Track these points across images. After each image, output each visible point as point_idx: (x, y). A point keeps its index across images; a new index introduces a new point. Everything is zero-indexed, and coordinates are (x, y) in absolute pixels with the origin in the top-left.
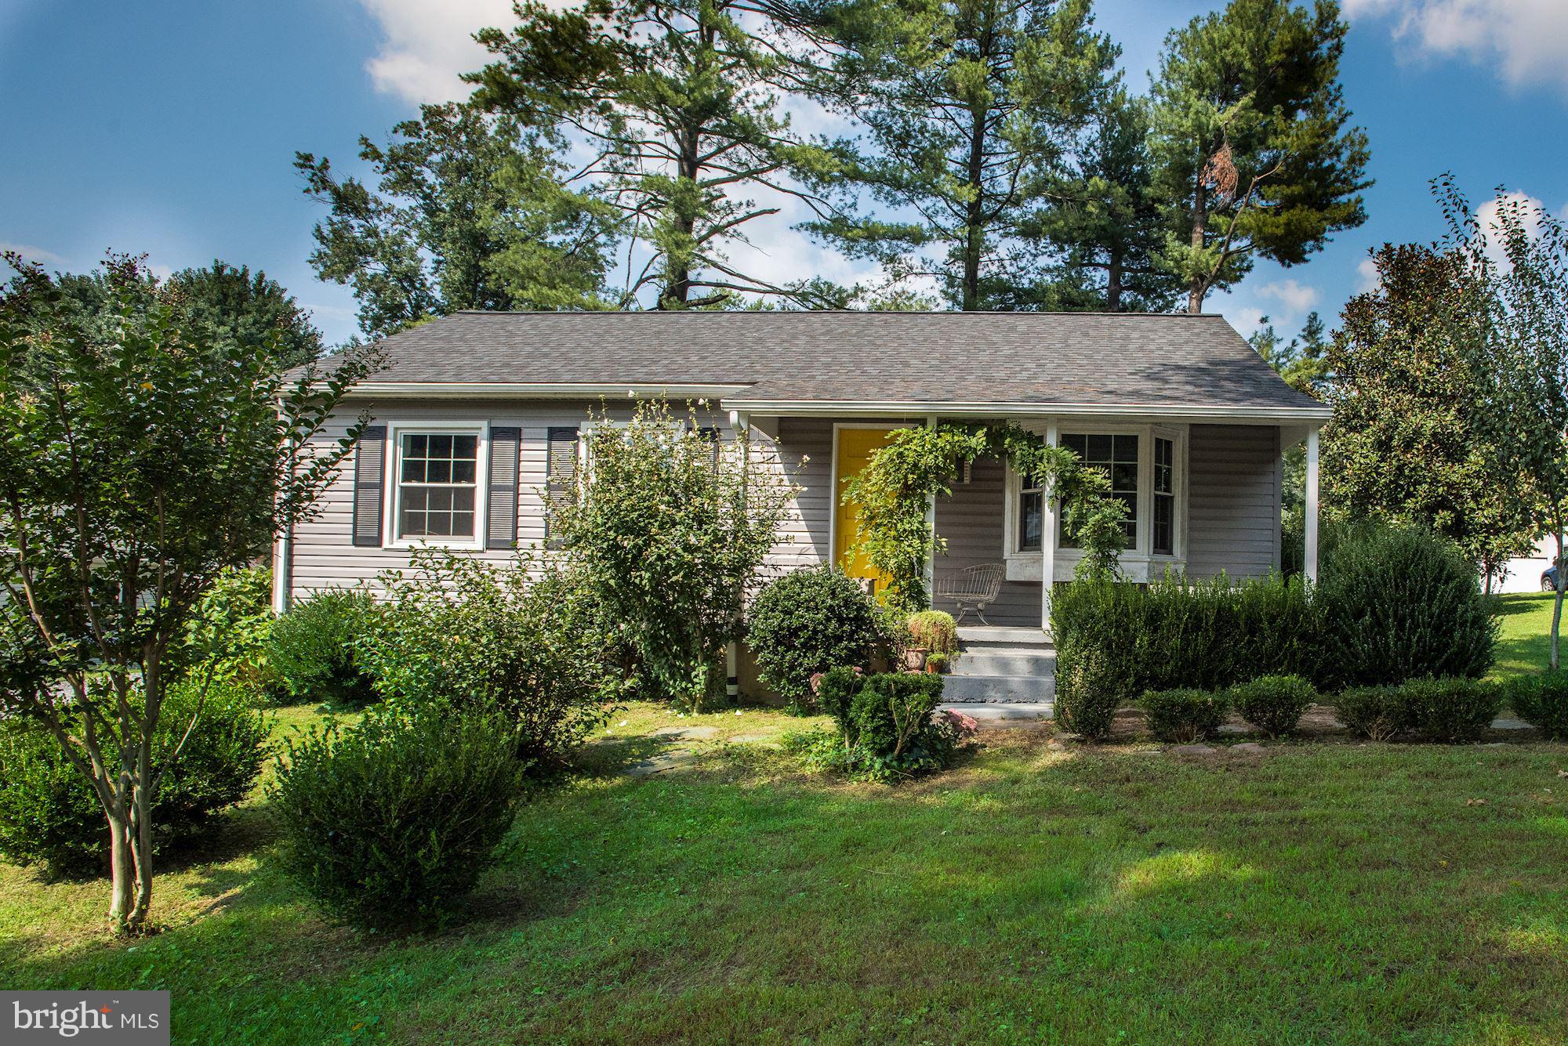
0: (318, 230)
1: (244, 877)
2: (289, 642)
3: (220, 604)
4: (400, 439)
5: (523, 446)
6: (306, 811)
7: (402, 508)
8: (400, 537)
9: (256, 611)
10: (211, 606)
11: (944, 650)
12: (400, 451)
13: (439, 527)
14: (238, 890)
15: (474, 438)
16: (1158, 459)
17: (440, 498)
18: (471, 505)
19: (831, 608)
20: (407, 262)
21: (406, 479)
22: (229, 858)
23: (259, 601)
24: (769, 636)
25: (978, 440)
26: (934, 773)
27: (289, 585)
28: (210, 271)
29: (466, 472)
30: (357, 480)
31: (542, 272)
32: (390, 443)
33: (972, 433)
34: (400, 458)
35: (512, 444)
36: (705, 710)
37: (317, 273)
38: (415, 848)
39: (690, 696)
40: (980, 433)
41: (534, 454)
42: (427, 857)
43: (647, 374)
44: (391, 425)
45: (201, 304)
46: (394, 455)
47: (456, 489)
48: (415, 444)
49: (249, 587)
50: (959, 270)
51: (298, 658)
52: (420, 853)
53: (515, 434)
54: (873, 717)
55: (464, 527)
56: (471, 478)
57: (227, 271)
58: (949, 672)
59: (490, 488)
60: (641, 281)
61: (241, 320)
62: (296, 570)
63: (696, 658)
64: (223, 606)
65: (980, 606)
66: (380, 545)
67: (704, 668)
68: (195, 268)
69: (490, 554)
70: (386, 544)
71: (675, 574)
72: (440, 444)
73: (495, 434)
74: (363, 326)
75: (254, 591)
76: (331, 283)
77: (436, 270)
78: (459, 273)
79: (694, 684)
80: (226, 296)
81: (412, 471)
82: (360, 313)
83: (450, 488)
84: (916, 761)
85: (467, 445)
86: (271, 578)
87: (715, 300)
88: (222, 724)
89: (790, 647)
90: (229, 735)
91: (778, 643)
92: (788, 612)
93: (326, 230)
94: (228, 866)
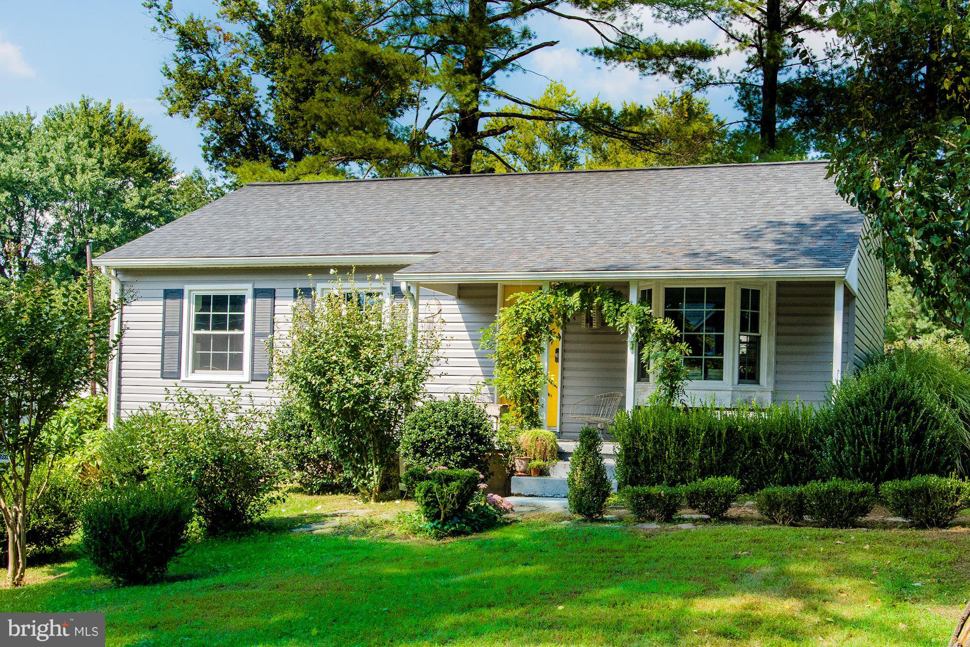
0: (166, 68)
1: (69, 569)
2: (112, 449)
3: (73, 422)
4: (193, 299)
5: (277, 302)
6: (90, 522)
7: (194, 350)
8: (193, 372)
9: (95, 427)
10: (66, 423)
11: (544, 459)
12: (193, 307)
13: (220, 364)
14: (65, 574)
15: (244, 297)
16: (744, 305)
17: (221, 342)
18: (241, 348)
19: (452, 427)
20: (244, 93)
21: (198, 327)
22: (63, 562)
23: (99, 420)
24: (410, 446)
25: (575, 299)
26: (468, 534)
27: (119, 407)
28: (78, 105)
29: (238, 323)
30: (164, 329)
31: (342, 117)
32: (186, 301)
33: (570, 293)
34: (193, 313)
35: (269, 301)
36: (378, 500)
37: (166, 110)
38: (136, 541)
39: (368, 490)
40: (577, 295)
41: (285, 306)
42: (141, 544)
43: (364, 245)
44: (187, 288)
45: (71, 139)
46: (189, 309)
47: (231, 335)
48: (205, 301)
49: (93, 409)
50: (757, 78)
51: (118, 460)
52: (138, 543)
53: (271, 294)
54: (425, 496)
55: (236, 363)
56: (240, 326)
57: (92, 105)
58: (549, 475)
59: (254, 335)
60: (432, 119)
61: (106, 151)
62: (124, 397)
63: (371, 461)
64: (74, 423)
65: (599, 426)
66: (179, 378)
67: (376, 469)
68: (64, 104)
69: (255, 384)
70: (183, 377)
71: (349, 402)
72: (220, 301)
73: (258, 293)
74: (206, 157)
75: (95, 412)
76: (178, 117)
77: (271, 95)
78: (289, 101)
79: (370, 481)
80: (91, 128)
81: (201, 322)
82: (204, 144)
83: (227, 335)
84: (455, 525)
85: (238, 302)
86: (106, 401)
87: (503, 130)
88: (62, 489)
89: (424, 454)
90: (65, 495)
91: (416, 452)
92: (423, 430)
93: (174, 68)
94: (62, 566)
